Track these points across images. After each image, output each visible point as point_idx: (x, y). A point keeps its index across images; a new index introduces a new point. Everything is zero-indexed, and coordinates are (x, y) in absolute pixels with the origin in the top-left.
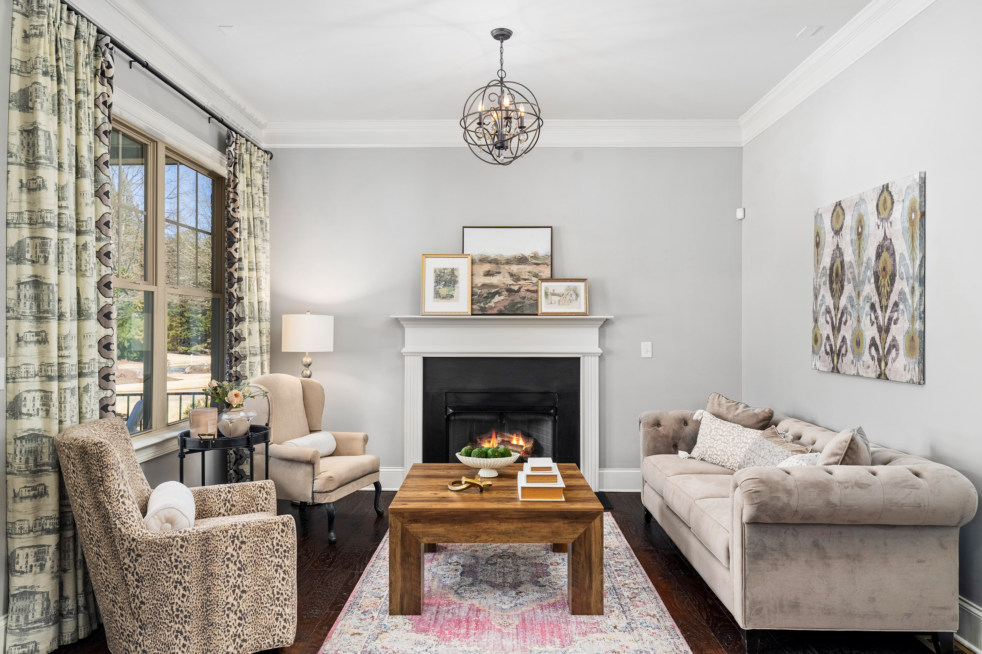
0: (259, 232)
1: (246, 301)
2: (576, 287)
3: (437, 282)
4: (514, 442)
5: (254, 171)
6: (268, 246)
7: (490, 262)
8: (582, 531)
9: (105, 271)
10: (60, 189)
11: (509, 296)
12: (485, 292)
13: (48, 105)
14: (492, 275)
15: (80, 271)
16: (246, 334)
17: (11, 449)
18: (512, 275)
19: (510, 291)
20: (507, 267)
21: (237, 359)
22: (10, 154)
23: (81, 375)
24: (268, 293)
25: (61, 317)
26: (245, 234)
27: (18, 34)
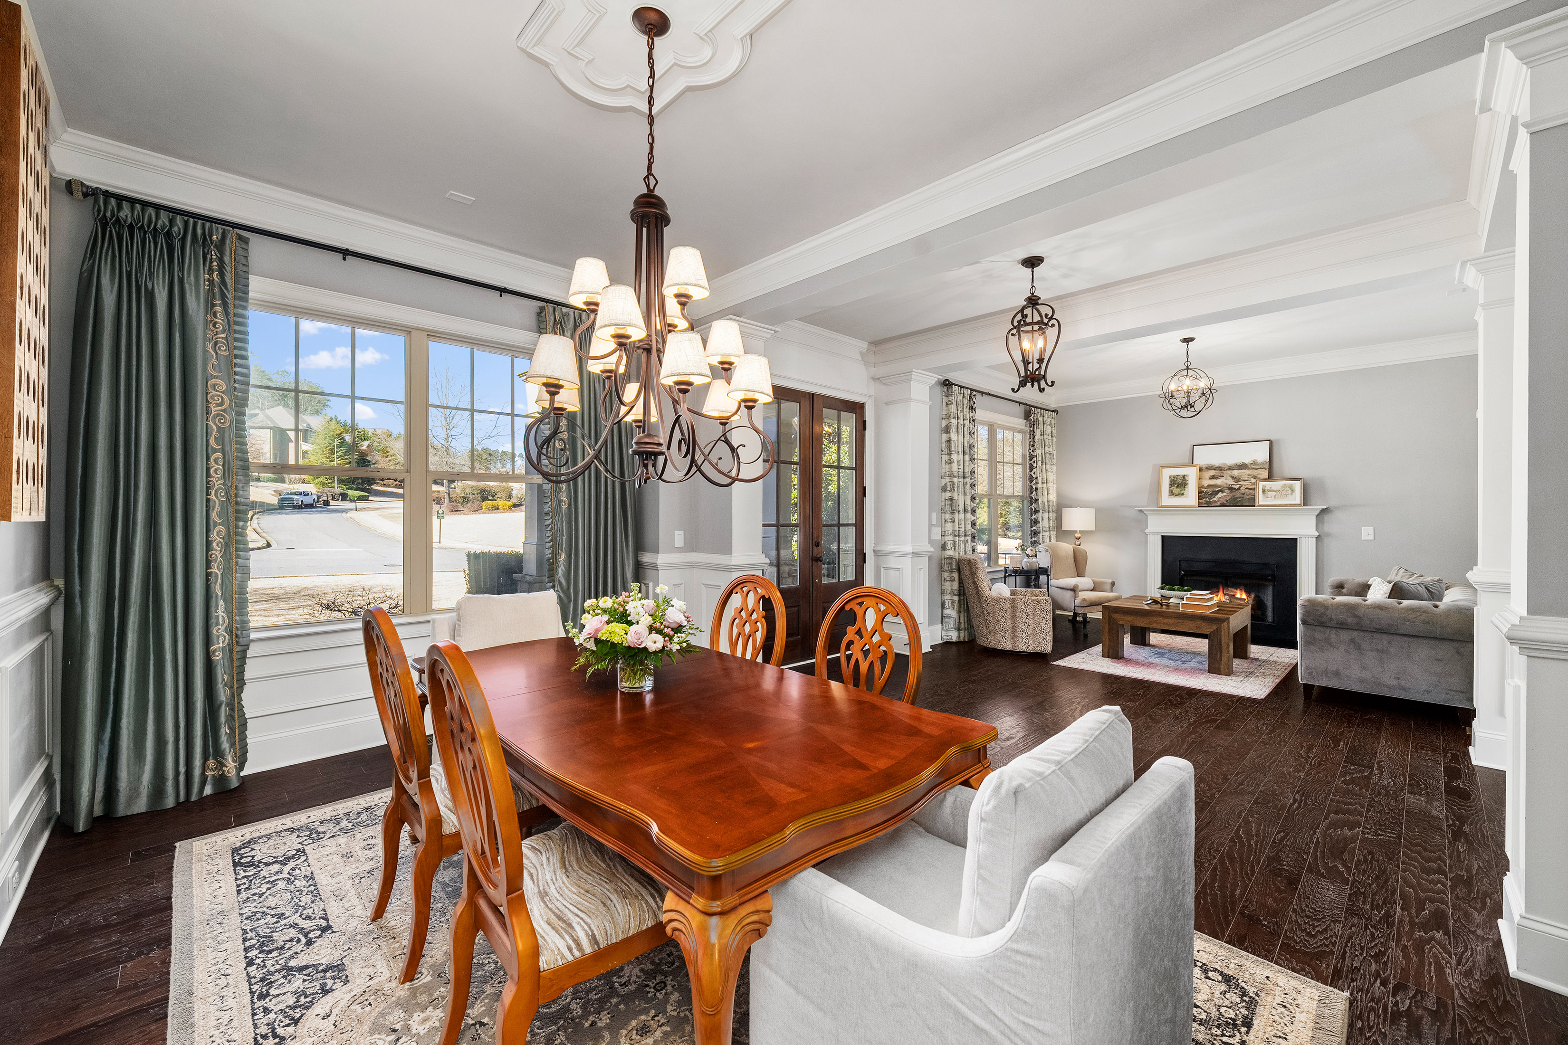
0: (1047, 461)
1: (1040, 501)
2: (1292, 485)
3: (1171, 485)
4: (1238, 596)
5: (1045, 426)
6: (1055, 468)
7: (1215, 469)
8: (1215, 628)
9: (973, 492)
10: (958, 461)
11: (1230, 493)
12: (1210, 490)
13: (954, 430)
14: (1217, 478)
15: (965, 494)
16: (1040, 520)
17: (943, 562)
18: (1233, 477)
19: (1231, 489)
20: (1229, 472)
21: (1035, 534)
22: (942, 451)
23: (965, 535)
24: (1055, 495)
25: (959, 512)
26: (1040, 463)
27: (944, 404)
